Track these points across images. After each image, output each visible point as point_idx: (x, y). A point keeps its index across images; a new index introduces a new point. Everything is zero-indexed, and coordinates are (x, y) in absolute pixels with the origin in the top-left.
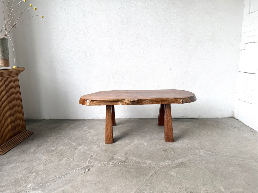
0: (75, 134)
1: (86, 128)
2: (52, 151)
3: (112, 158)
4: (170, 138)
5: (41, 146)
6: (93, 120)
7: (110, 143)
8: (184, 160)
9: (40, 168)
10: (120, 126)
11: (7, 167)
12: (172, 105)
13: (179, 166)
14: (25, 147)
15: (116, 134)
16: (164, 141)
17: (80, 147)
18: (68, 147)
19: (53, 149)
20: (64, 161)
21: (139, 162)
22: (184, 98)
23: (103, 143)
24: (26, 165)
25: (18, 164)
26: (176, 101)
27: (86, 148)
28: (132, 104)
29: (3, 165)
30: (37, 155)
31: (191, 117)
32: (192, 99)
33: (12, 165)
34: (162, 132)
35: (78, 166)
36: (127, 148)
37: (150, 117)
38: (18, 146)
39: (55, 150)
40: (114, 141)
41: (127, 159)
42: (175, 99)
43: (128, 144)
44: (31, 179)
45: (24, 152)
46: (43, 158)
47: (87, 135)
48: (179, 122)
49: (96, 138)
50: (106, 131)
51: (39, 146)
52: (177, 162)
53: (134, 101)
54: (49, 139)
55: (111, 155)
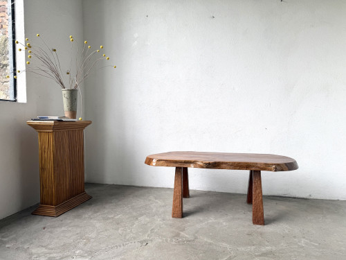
0: (138, 202)
1: (152, 198)
2: (109, 218)
3: (178, 235)
4: (259, 220)
5: (97, 212)
6: (163, 188)
7: (178, 217)
8: (274, 248)
9: (93, 235)
11: (59, 230)
12: (263, 172)
13: (264, 254)
14: (81, 211)
16: (251, 223)
17: (141, 218)
18: (127, 216)
19: (110, 216)
20: (120, 231)
21: (210, 244)
22: (278, 165)
23: (169, 216)
24: (78, 230)
25: (70, 229)
26: (267, 167)
27: (148, 219)
29: (55, 227)
30: (92, 221)
32: (291, 166)
33: (63, 229)
34: (250, 211)
35: (134, 238)
36: (198, 226)
37: (238, 192)
38: (73, 210)
39: (112, 218)
40: (183, 215)
41: (196, 238)
42: (266, 164)
43: (201, 222)
44: (81, 245)
45: (79, 216)
46: (98, 225)
47: (152, 206)
49: (162, 210)
50: (174, 201)
51: (96, 212)
52: (263, 249)
53: (209, 164)
54: (107, 206)
55: (177, 231)
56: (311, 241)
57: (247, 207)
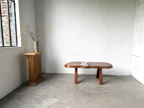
0: (62, 79)
1: (65, 77)
2: (54, 85)
3: (78, 89)
4: (102, 83)
5: (49, 83)
6: (67, 74)
7: (76, 84)
8: (107, 91)
9: (52, 91)
10: (80, 77)
12: (103, 69)
13: (105, 93)
14: (43, 83)
15: (79, 80)
16: (99, 84)
17: (65, 85)
18: (60, 84)
20: (60, 89)
21: (89, 91)
22: (107, 67)
23: (74, 84)
24: (46, 90)
25: (43, 89)
26: (104, 67)
27: (67, 85)
28: (86, 68)
30: (49, 87)
31: (112, 75)
32: (111, 67)
33: (41, 90)
34: (98, 81)
35: (66, 91)
36: (83, 86)
37: (93, 74)
38: (40, 83)
39: (55, 85)
40: (78, 83)
41: (84, 90)
42: (104, 66)
44: (50, 94)
45: (43, 85)
46: (52, 88)
47: (66, 80)
48: (106, 77)
49: (70, 82)
50: (75, 79)
52: (104, 92)
53: (87, 67)
54: (51, 81)
56: (116, 89)
57: (97, 79)
